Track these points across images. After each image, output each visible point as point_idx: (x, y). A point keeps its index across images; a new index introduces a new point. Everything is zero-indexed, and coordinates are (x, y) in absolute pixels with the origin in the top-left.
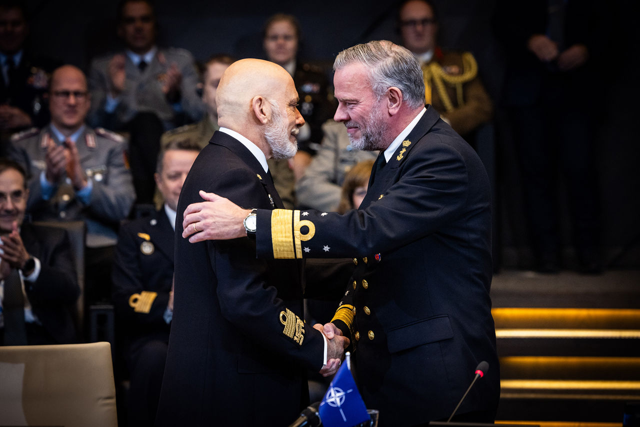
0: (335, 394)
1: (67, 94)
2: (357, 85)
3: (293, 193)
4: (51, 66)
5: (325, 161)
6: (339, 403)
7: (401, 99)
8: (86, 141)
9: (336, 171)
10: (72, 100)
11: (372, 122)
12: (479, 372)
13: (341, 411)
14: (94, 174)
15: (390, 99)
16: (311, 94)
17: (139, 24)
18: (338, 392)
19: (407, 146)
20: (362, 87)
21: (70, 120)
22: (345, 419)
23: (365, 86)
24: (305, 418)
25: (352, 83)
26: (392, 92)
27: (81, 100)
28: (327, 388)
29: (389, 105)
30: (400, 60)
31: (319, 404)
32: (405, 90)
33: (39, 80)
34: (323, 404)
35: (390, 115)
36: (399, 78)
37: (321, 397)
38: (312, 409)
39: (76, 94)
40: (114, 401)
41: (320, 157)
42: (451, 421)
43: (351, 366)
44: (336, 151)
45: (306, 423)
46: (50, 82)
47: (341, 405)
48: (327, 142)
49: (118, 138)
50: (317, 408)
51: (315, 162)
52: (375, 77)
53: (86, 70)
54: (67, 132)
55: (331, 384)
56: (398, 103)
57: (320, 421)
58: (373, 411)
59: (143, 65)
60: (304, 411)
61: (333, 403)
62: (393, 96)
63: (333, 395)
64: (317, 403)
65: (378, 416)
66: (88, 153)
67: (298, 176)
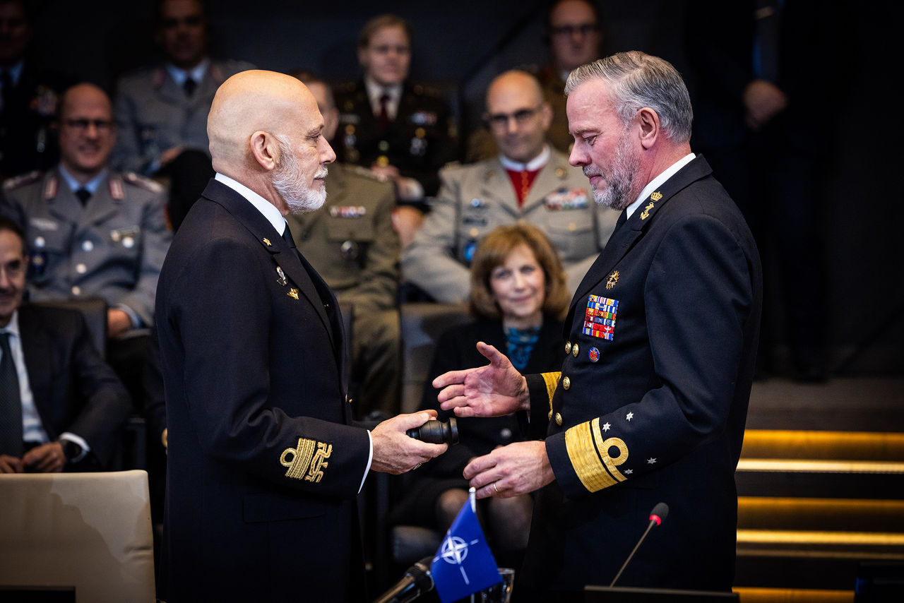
0: (454, 546)
1: (84, 123)
2: (595, 109)
3: (398, 266)
4: (63, 84)
5: (443, 221)
6: (459, 559)
7: (658, 125)
8: (109, 190)
9: (458, 235)
10: (92, 132)
11: (619, 160)
12: (655, 518)
13: (462, 570)
14: (122, 237)
15: (643, 127)
16: (424, 126)
17: (183, 28)
18: (458, 543)
19: (657, 200)
20: (602, 111)
21: (88, 161)
22: (467, 581)
23: (606, 109)
24: (412, 578)
25: (589, 106)
26: (645, 116)
27: (104, 131)
28: (442, 538)
29: (641, 134)
30: (654, 71)
31: (432, 559)
32: (663, 112)
33: (46, 103)
34: (436, 559)
35: (645, 148)
36: (653, 96)
37: (434, 550)
38: (421, 566)
39: (98, 123)
40: (150, 553)
41: (435, 215)
42: (616, 585)
43: (477, 507)
44: (458, 206)
45: (412, 585)
46: (60, 106)
47: (462, 562)
48: (445, 194)
49: (155, 187)
50: (428, 564)
51: (428, 223)
52: (620, 95)
53: (111, 92)
54: (83, 177)
55: (449, 532)
56: (654, 130)
57: (433, 584)
58: (508, 571)
59: (190, 85)
60: (411, 569)
61: (450, 558)
62: (647, 121)
63: (451, 547)
64: (429, 558)
65: (513, 577)
66: (113, 208)
67: (406, 242)
